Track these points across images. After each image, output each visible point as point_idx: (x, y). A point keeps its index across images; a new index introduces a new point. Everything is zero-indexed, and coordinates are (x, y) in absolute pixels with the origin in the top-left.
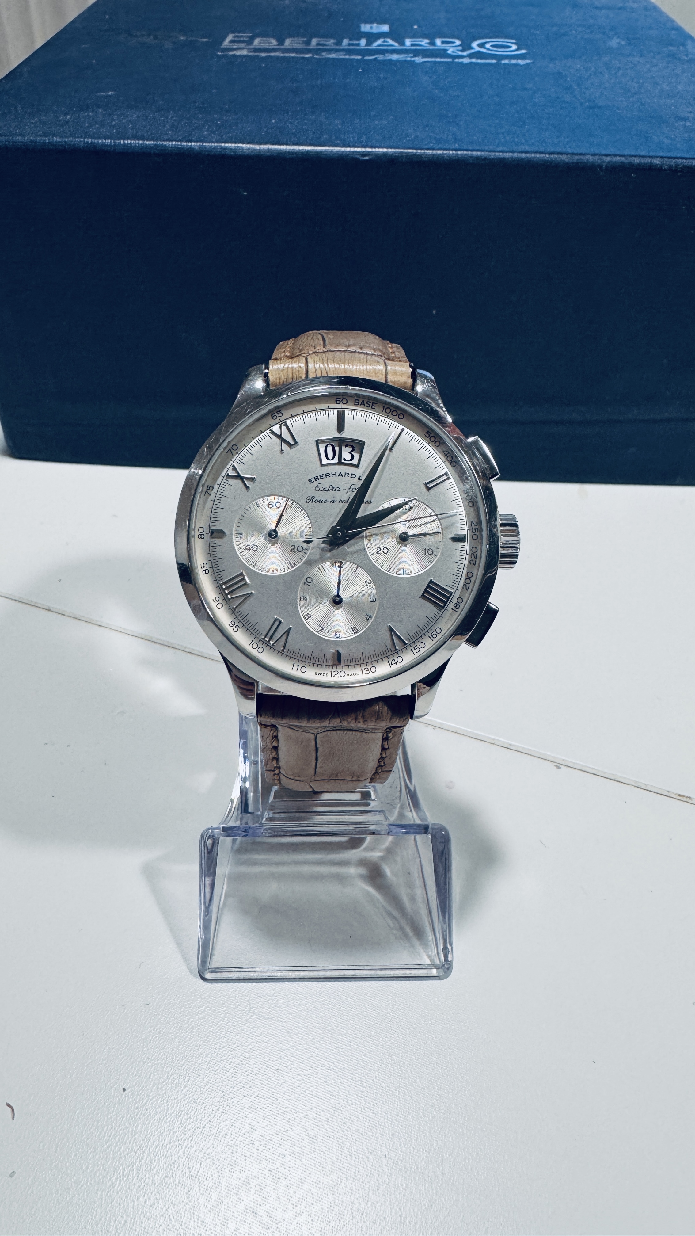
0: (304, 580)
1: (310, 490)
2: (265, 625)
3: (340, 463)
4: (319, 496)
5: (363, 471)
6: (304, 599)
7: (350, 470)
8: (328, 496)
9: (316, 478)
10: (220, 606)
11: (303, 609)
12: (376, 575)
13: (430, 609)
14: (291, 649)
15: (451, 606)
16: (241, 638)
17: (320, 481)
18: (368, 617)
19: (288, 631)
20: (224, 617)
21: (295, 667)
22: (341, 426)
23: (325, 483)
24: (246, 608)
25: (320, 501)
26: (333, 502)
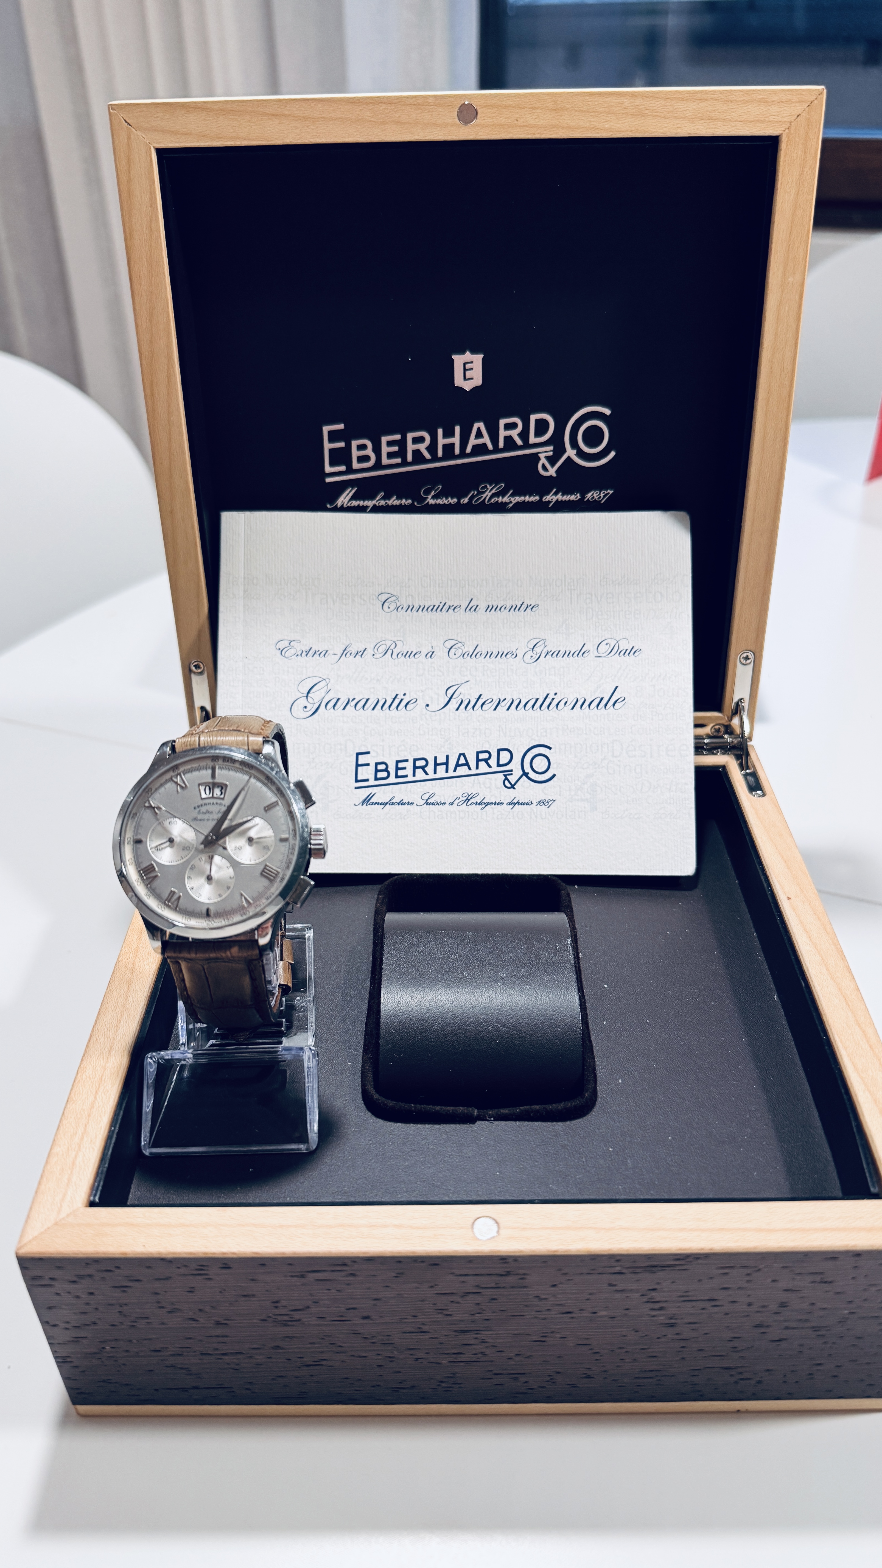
0: (190, 866)
1: (195, 814)
2: (165, 895)
3: (213, 797)
4: (199, 817)
5: (227, 801)
6: (189, 878)
7: (219, 801)
8: (206, 816)
9: (198, 807)
10: (139, 884)
11: (189, 884)
12: (234, 864)
13: (265, 882)
14: (181, 907)
15: (279, 879)
16: (152, 903)
17: (201, 808)
18: (228, 888)
19: (179, 897)
20: (141, 890)
21: (184, 918)
22: (213, 776)
23: (203, 809)
24: (156, 884)
25: (201, 820)
26: (208, 820)
